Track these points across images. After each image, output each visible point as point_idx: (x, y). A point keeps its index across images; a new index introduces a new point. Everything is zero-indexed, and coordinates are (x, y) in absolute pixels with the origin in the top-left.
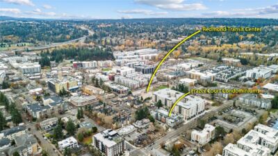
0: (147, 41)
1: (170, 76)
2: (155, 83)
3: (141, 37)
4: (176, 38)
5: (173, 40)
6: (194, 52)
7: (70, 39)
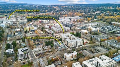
0: (79, 13)
1: (78, 29)
2: (69, 31)
3: (77, 11)
4: (94, 12)
5: (92, 13)
6: (99, 19)
7: (47, 12)
